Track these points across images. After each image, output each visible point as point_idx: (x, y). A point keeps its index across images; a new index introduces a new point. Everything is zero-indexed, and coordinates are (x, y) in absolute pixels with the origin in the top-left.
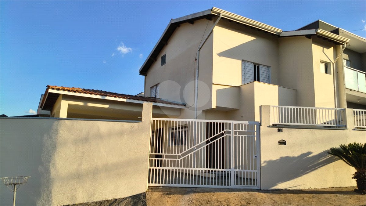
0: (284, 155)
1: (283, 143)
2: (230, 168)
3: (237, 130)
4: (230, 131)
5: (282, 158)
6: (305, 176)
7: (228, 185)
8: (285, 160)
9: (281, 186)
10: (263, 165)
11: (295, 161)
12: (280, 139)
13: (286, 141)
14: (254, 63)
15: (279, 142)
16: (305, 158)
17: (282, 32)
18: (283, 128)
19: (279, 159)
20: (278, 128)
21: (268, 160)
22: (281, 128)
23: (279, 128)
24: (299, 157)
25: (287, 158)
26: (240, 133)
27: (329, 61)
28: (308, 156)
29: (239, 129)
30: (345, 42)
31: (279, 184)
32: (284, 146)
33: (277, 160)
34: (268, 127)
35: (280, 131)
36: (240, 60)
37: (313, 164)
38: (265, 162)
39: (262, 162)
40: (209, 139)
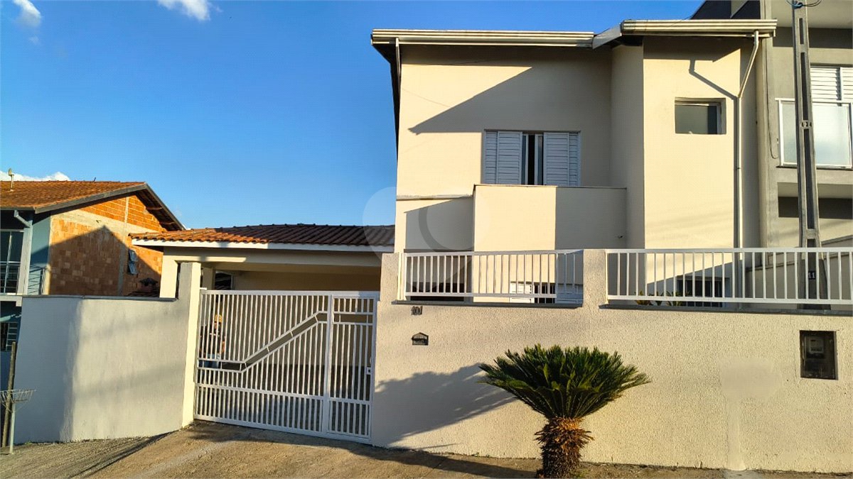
0: (422, 370)
1: (421, 340)
2: (322, 394)
3: (339, 312)
4: (326, 314)
5: (417, 376)
6: (467, 421)
7: (317, 430)
8: (424, 381)
9: (413, 442)
10: (377, 390)
11: (445, 385)
12: (414, 332)
13: (427, 337)
14: (524, 132)
15: (413, 339)
16: (469, 378)
17: (595, 36)
18: (424, 307)
19: (411, 379)
20: (412, 306)
21: (387, 378)
22: (419, 306)
23: (416, 306)
24: (454, 374)
25: (429, 375)
26: (345, 318)
27: (721, 95)
28: (476, 374)
29: (342, 310)
30: (757, 32)
31: (407, 436)
32: (422, 347)
33: (406, 380)
34: (393, 303)
35: (417, 312)
36: (479, 132)
37: (486, 395)
38: (382, 383)
39: (376, 384)
40: (291, 331)
